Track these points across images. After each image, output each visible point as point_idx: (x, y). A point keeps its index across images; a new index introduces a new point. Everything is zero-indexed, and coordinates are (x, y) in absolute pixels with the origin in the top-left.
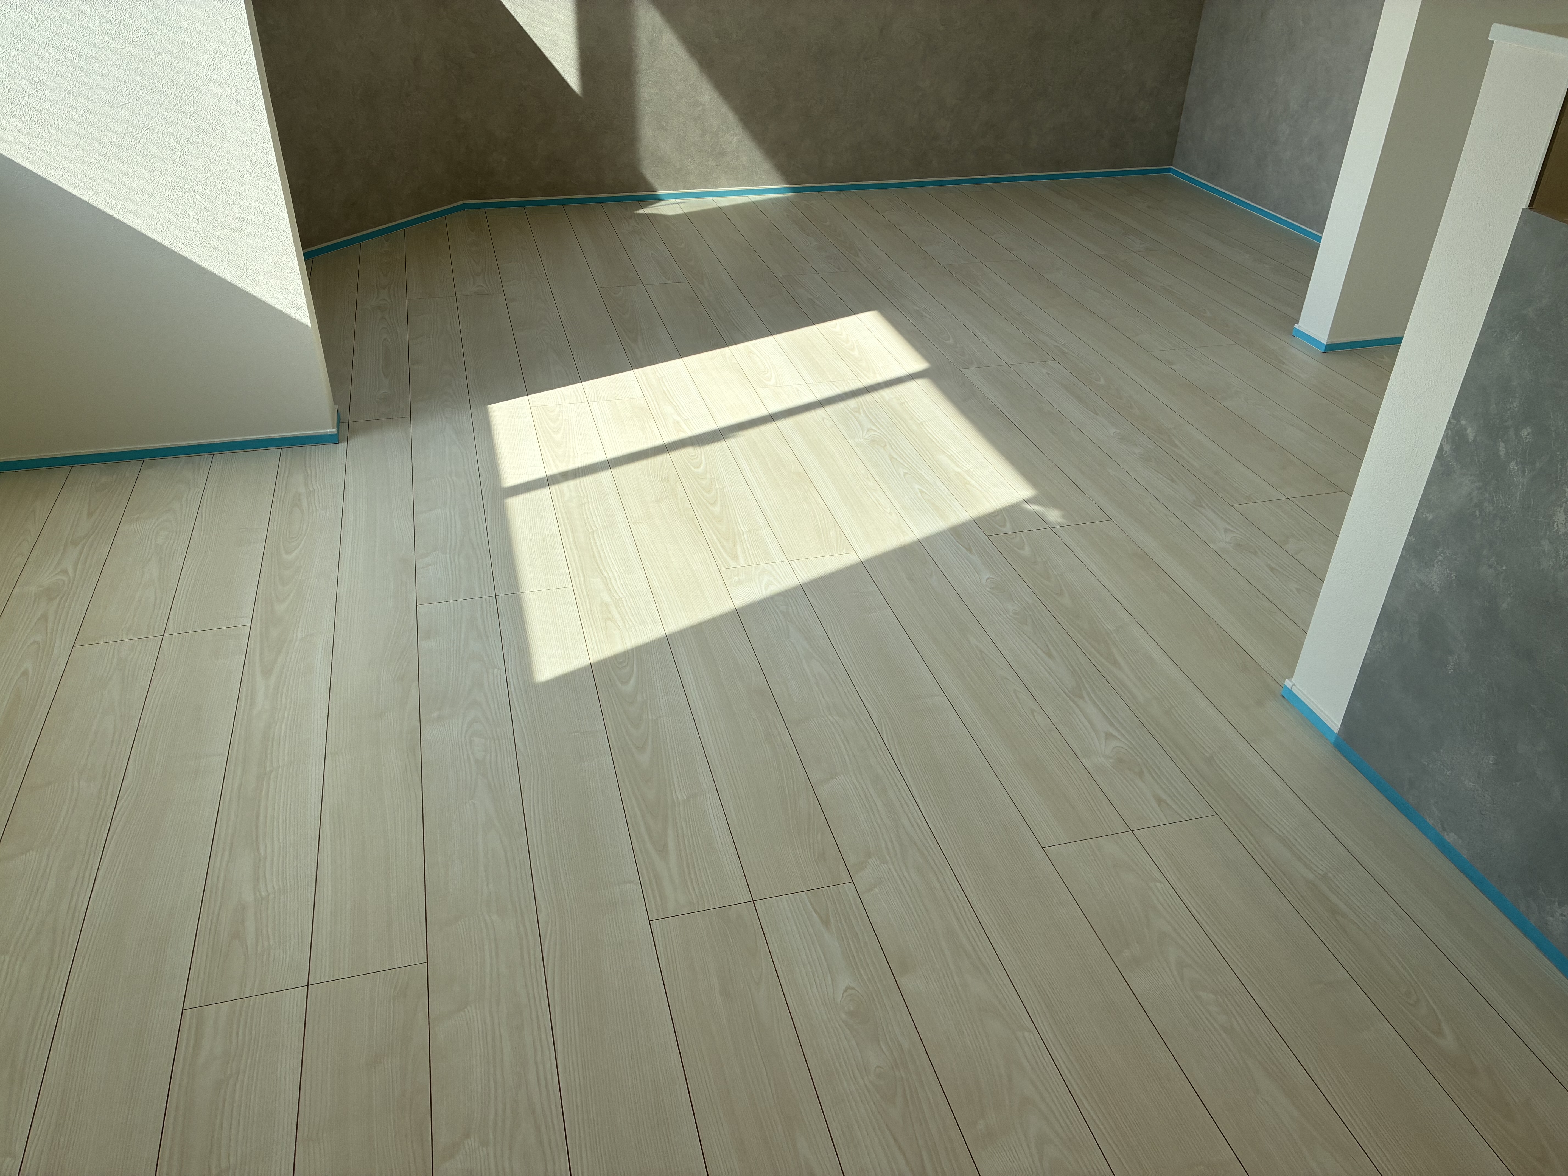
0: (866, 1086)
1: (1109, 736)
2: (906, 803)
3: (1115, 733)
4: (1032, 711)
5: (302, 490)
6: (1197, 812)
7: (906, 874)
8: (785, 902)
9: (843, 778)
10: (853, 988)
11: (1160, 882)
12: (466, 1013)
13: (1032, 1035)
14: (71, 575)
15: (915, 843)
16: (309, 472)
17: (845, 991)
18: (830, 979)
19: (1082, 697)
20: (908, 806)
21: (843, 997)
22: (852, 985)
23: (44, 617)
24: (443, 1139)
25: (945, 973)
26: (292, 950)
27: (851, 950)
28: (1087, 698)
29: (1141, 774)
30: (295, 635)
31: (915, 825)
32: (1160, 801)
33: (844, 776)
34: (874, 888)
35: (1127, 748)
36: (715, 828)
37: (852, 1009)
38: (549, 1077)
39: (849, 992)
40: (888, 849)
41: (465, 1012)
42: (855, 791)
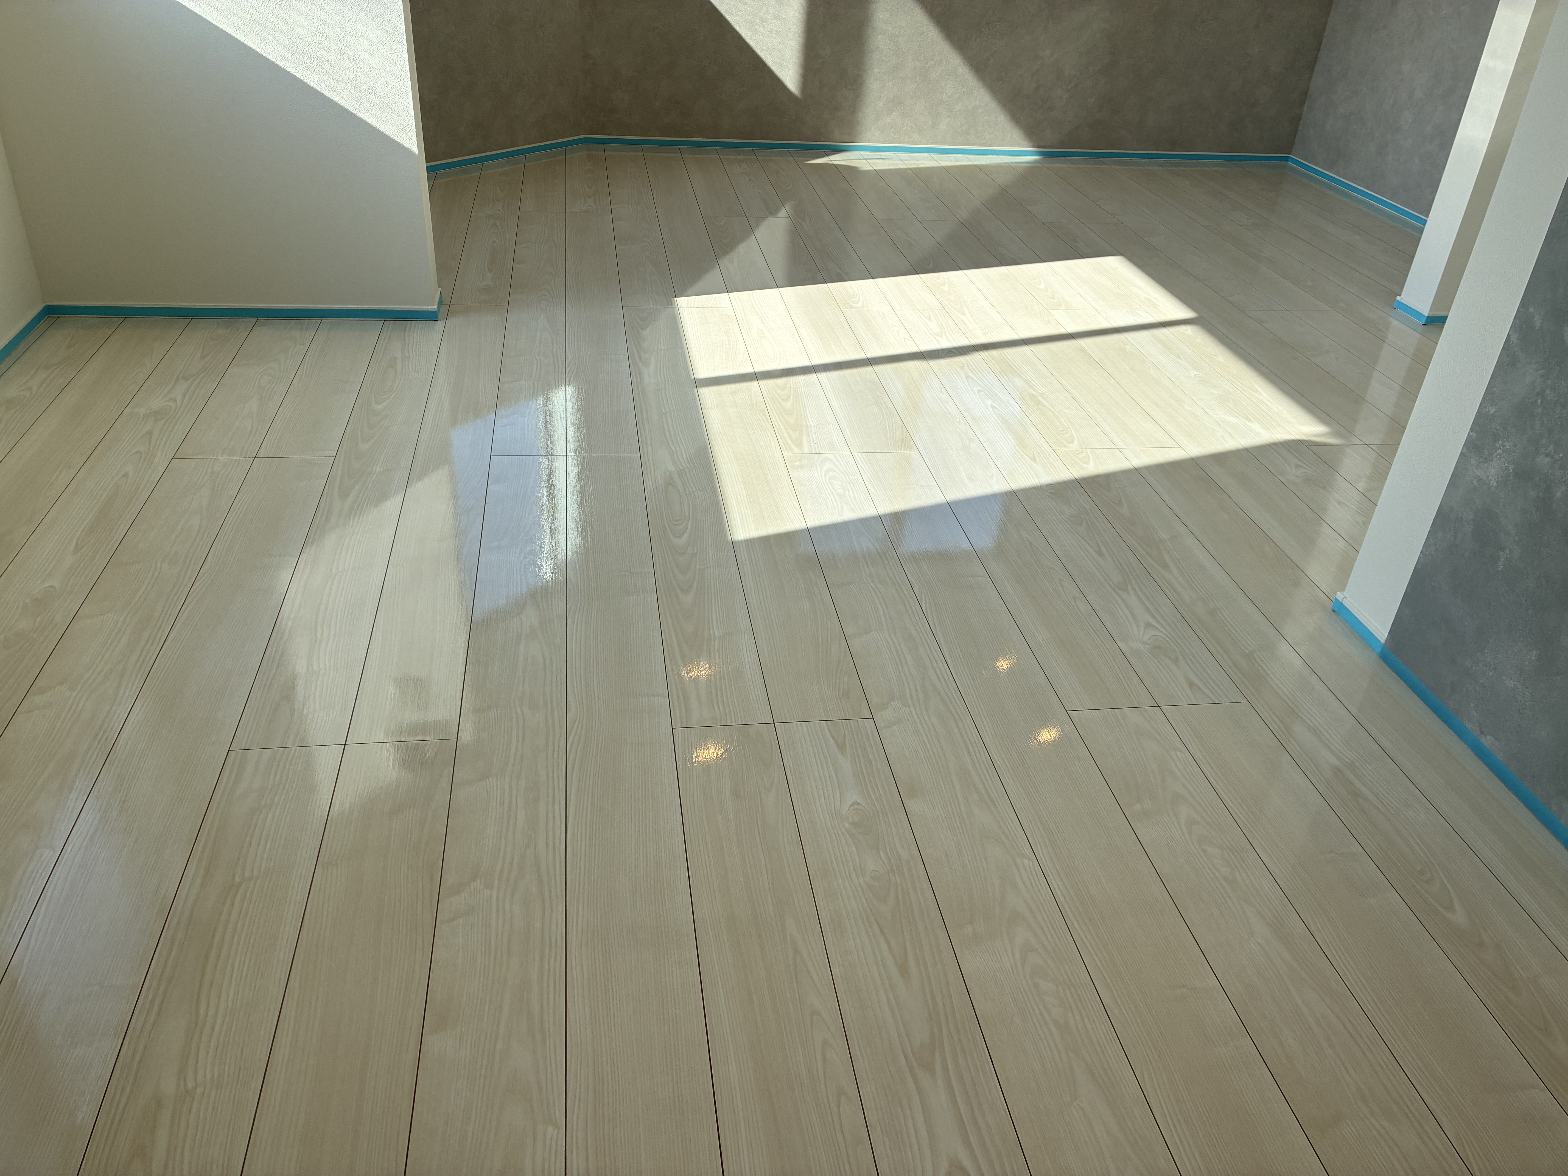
0: (860, 885)
1: (1148, 626)
2: (936, 660)
3: (1154, 623)
4: (1075, 598)
5: (398, 355)
6: (1227, 697)
7: (927, 719)
8: (805, 728)
9: (877, 634)
10: (859, 804)
11: (1181, 752)
12: (488, 782)
13: (1031, 862)
14: (179, 403)
15: (939, 694)
16: (407, 341)
17: (852, 805)
18: (838, 792)
19: (1127, 591)
20: (937, 663)
21: (849, 810)
22: (859, 801)
23: (150, 433)
24: (450, 879)
25: (952, 802)
26: (334, 715)
27: (862, 773)
28: (1131, 592)
29: (1176, 661)
30: (374, 469)
31: (942, 679)
32: (1191, 685)
33: (878, 632)
34: (893, 725)
35: (1165, 637)
36: (746, 661)
37: (856, 821)
38: (557, 842)
39: (856, 806)
40: (911, 696)
41: (486, 782)
42: (887, 646)
